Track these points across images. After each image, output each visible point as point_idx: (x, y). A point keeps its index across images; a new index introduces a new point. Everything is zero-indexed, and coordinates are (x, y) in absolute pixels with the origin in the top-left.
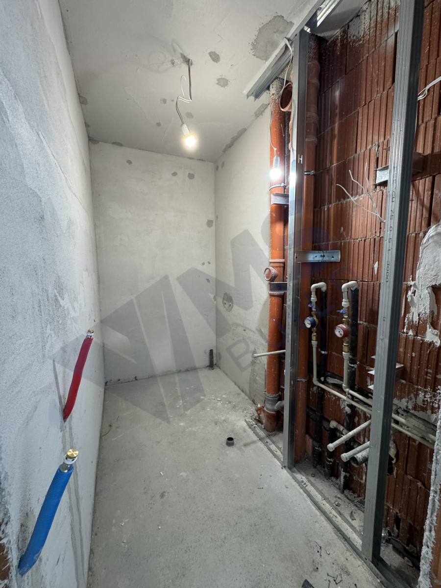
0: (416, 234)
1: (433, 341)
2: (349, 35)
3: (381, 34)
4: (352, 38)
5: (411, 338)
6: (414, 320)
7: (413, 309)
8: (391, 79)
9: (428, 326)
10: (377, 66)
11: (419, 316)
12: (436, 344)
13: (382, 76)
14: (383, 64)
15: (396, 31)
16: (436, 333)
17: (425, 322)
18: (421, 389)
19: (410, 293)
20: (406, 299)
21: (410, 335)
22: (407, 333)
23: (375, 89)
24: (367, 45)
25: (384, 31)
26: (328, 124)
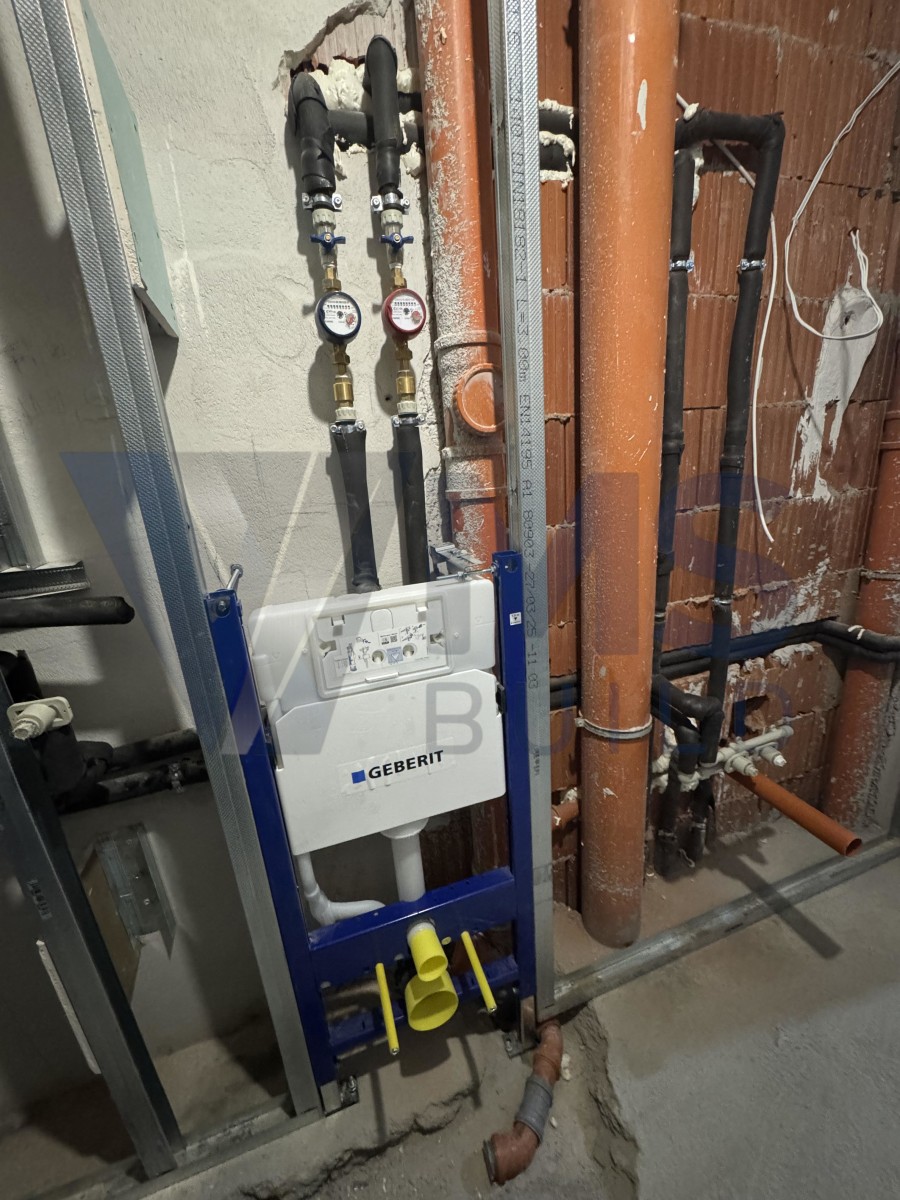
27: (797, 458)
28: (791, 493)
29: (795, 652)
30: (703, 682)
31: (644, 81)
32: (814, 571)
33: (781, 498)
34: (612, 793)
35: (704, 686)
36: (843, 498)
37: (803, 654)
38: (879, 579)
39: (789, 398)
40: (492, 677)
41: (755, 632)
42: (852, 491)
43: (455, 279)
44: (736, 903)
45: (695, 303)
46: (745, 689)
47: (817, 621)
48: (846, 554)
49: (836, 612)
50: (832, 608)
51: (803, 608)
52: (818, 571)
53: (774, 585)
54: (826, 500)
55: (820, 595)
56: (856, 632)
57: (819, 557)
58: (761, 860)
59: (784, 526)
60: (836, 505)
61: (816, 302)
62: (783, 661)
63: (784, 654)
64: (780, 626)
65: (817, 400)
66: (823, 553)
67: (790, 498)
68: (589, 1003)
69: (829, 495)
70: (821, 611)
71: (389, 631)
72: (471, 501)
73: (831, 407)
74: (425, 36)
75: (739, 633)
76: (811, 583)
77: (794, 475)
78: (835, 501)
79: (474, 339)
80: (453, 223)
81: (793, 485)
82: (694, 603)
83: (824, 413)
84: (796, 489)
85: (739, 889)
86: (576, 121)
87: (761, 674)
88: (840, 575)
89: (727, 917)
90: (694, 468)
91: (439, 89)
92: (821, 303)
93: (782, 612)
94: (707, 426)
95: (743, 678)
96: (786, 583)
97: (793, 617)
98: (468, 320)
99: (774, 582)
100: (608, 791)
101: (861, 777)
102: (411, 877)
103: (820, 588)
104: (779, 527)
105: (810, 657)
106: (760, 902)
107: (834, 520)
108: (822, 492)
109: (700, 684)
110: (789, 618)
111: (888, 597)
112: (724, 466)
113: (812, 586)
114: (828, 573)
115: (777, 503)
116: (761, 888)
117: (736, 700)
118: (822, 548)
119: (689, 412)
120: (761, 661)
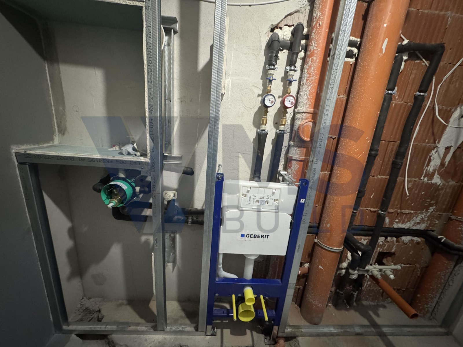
27: (428, 165)
29: (412, 240)
30: (368, 240)
31: (387, 39)
32: (427, 210)
33: (417, 179)
34: (322, 268)
35: (368, 242)
36: (447, 185)
37: (415, 241)
38: (457, 220)
39: (428, 143)
40: (290, 217)
41: (394, 227)
42: (452, 183)
43: (307, 93)
44: (363, 326)
45: (394, 105)
46: (385, 248)
47: (424, 230)
48: (444, 207)
49: (434, 229)
50: (433, 226)
51: (419, 223)
52: (429, 210)
53: (407, 211)
54: (438, 184)
55: (428, 220)
56: (442, 239)
57: (431, 205)
58: (378, 315)
59: (416, 190)
60: (443, 187)
61: (449, 109)
62: (405, 241)
63: (406, 239)
64: (406, 228)
65: (442, 146)
66: (433, 204)
67: (421, 180)
68: (297, 338)
69: (440, 182)
70: (427, 226)
71: (262, 195)
72: (295, 160)
73: (448, 149)
74: (314, 23)
75: (387, 226)
76: (424, 214)
77: (425, 172)
78: (442, 185)
79: (309, 112)
80: (311, 77)
81: (423, 175)
82: (370, 210)
83: (444, 150)
84: (424, 177)
85: (366, 322)
86: (360, 44)
87: (394, 245)
88: (439, 214)
89: (358, 330)
90: (381, 162)
91: (315, 38)
92: (451, 109)
93: (409, 223)
94: (390, 148)
95: (385, 243)
96: (412, 212)
97: (413, 226)
98: (308, 105)
99: (407, 210)
100: (320, 267)
101: (432, 298)
102: (249, 272)
103: (428, 217)
104: (413, 190)
105: (418, 243)
106: (373, 329)
107: (440, 192)
108: (437, 180)
109: (366, 240)
110: (411, 225)
111: (460, 229)
112: (394, 163)
113: (425, 216)
114: (434, 212)
115: (415, 181)
116: (374, 325)
117: (381, 251)
118: (432, 202)
119: (383, 142)
120: (395, 239)
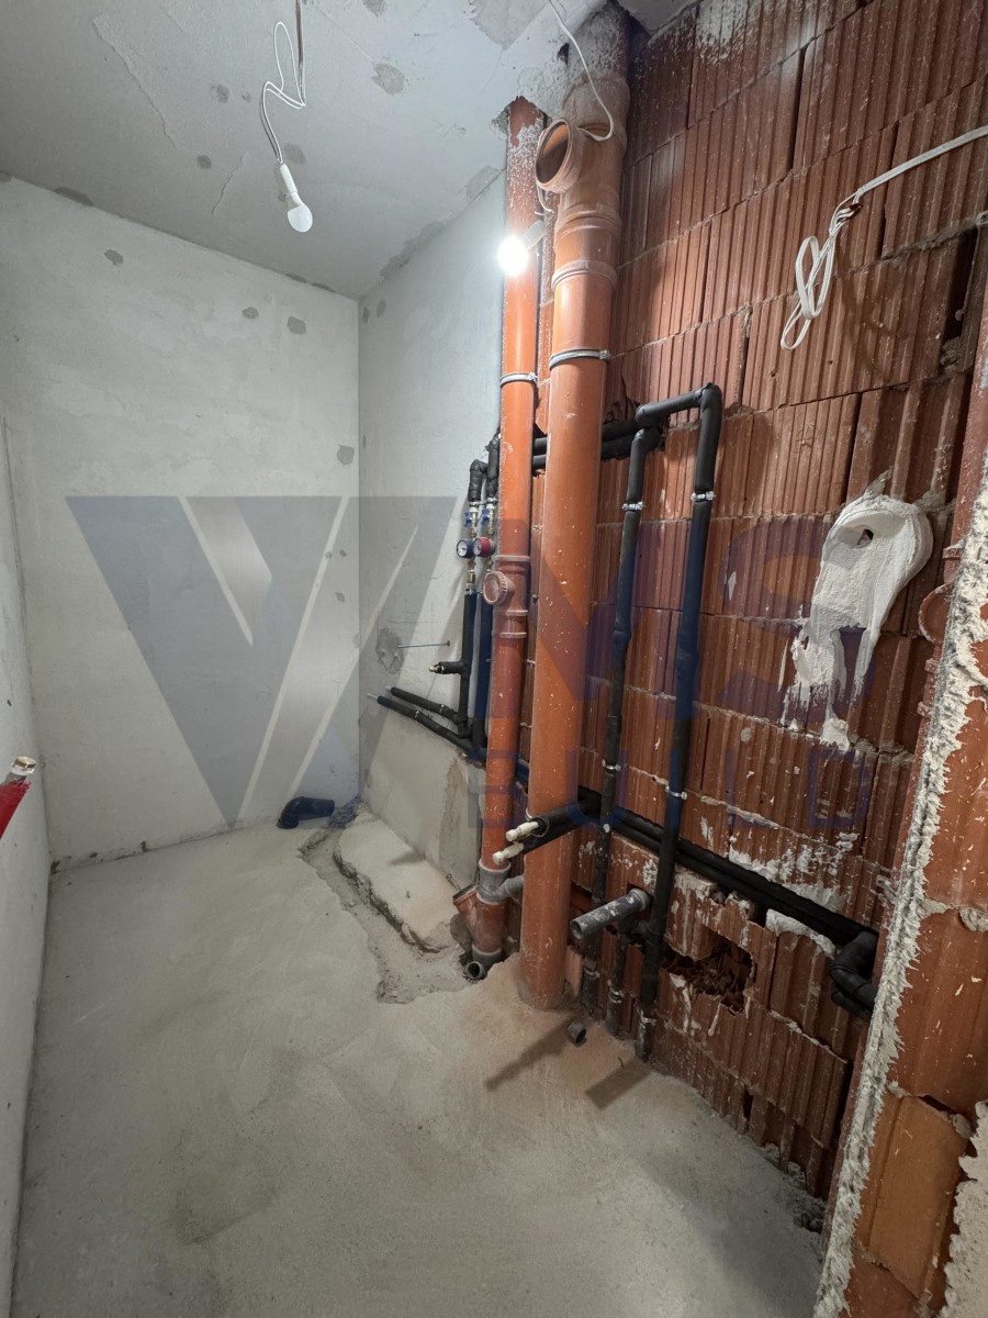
0: (817, 517)
1: (835, 743)
2: (699, 33)
3: (769, 44)
4: (704, 40)
5: (794, 736)
6: (803, 699)
7: (799, 678)
8: (784, 160)
9: (828, 711)
10: (756, 121)
11: (811, 691)
12: (840, 748)
13: (766, 147)
14: (770, 120)
15: (802, 45)
16: (842, 727)
17: (822, 703)
18: (805, 839)
19: (797, 643)
20: (790, 655)
21: (792, 731)
22: (786, 726)
23: (750, 176)
24: (737, 66)
25: (778, 40)
26: (641, 243)
28: (783, 721)
29: (806, 936)
32: (829, 838)
33: (764, 721)
37: (818, 948)
39: (773, 614)
41: (734, 862)
46: (717, 920)
51: (810, 879)
52: (838, 843)
53: (757, 818)
54: (845, 751)
55: (842, 880)
59: (770, 755)
63: (784, 923)
65: (821, 623)
66: (848, 822)
67: (781, 725)
69: (849, 745)
73: (849, 638)
75: (711, 847)
76: (823, 851)
77: (786, 700)
81: (785, 712)
83: (836, 637)
84: (789, 718)
93: (772, 861)
96: (775, 825)
97: (791, 879)
99: (756, 814)
103: (841, 869)
104: (762, 752)
108: (834, 733)
114: (860, 857)
115: (757, 723)
120: (746, 905)
